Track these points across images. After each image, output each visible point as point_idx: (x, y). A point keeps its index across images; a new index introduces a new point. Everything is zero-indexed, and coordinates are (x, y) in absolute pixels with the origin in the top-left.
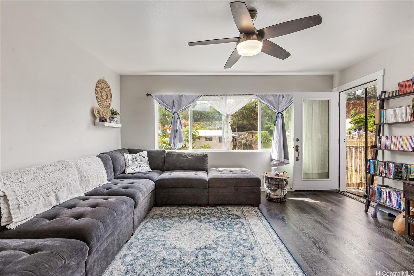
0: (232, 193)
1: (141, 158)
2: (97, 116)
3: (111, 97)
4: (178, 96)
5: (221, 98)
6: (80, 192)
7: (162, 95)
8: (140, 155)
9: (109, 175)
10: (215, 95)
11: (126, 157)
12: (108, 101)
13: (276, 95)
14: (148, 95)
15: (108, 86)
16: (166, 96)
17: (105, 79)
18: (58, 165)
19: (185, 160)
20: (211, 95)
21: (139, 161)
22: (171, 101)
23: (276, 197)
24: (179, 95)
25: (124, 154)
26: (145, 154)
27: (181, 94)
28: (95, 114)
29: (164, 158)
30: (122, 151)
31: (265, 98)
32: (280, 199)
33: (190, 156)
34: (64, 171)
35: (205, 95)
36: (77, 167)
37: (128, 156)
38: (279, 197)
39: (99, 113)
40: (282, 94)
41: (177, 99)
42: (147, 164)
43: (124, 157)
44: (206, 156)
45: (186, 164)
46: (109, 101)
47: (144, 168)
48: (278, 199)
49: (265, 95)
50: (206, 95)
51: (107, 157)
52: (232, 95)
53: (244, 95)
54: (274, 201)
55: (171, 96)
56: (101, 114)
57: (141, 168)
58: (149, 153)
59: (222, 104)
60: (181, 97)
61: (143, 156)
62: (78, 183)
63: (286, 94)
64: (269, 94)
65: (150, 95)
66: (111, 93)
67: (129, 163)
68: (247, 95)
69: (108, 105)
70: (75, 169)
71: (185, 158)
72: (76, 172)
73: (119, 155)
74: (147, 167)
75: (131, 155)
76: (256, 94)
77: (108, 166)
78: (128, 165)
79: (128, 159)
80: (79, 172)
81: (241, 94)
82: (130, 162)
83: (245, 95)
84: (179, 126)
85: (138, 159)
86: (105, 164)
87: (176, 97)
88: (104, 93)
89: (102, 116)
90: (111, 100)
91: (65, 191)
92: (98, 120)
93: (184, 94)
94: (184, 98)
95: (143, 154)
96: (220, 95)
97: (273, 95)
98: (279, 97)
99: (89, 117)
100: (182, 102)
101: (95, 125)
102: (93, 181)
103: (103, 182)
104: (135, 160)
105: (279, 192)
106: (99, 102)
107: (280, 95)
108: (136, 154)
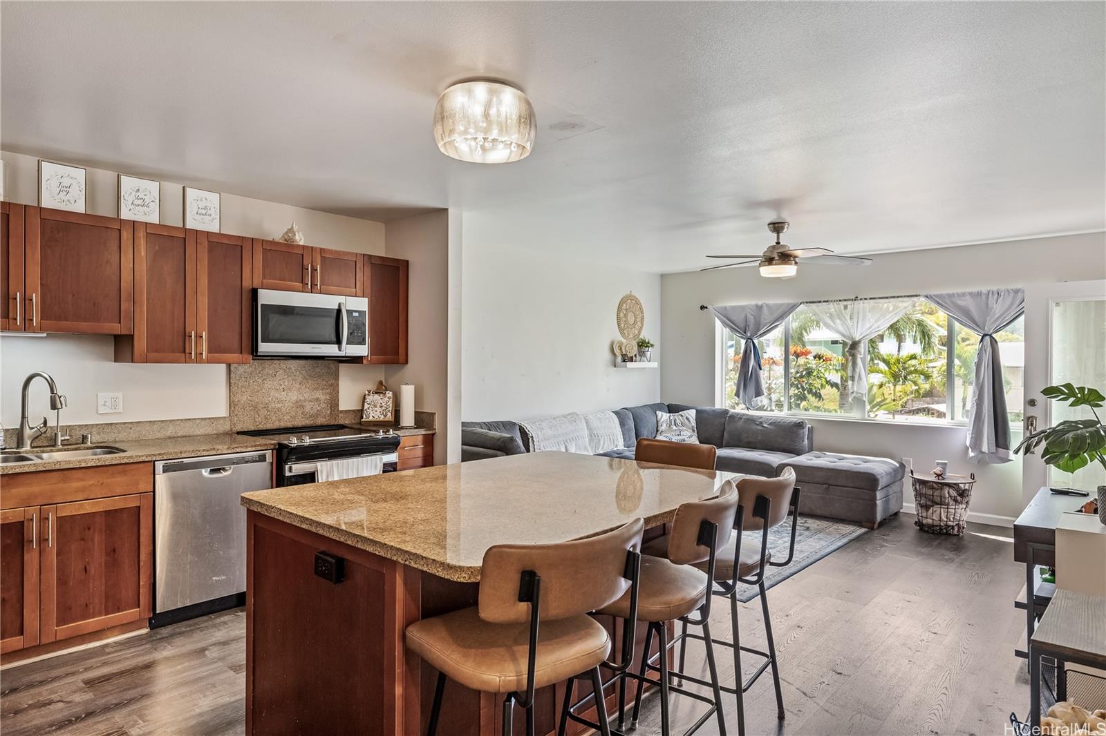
0: (819, 495)
1: (683, 419)
2: (617, 354)
3: (642, 318)
4: (755, 308)
5: (843, 307)
6: (588, 450)
7: (725, 308)
8: (682, 416)
9: (628, 439)
10: (827, 301)
11: (659, 417)
12: (636, 326)
13: (979, 294)
14: (702, 308)
15: (638, 303)
16: (734, 308)
17: (633, 293)
18: (569, 417)
19: (758, 430)
20: (820, 302)
21: (680, 425)
22: (743, 317)
23: (930, 521)
24: (757, 306)
25: (658, 412)
26: (693, 413)
27: (760, 303)
28: (615, 352)
29: (724, 424)
30: (655, 407)
31: (951, 301)
32: (938, 528)
33: (769, 424)
34: (574, 423)
35: (807, 302)
36: (587, 423)
37: (664, 416)
38: (935, 523)
39: (621, 349)
40: (995, 289)
41: (753, 313)
42: (693, 430)
43: (657, 416)
44: (801, 426)
45: (759, 438)
46: (639, 326)
47: (685, 438)
48: (933, 526)
49: (951, 296)
50: (810, 302)
51: (626, 414)
52: (866, 299)
53: (894, 297)
54: (926, 529)
55: (743, 308)
56: (623, 350)
57: (680, 438)
58: (698, 412)
59: (844, 319)
60: (760, 308)
61: (687, 418)
62: (587, 440)
63: (1008, 290)
64: (960, 290)
65: (706, 308)
66: (642, 313)
67: (663, 427)
68: (902, 297)
69: (637, 332)
70: (585, 424)
71: (759, 427)
72: (586, 427)
73: (648, 415)
74: (691, 436)
75: (668, 415)
76: (925, 294)
77: (627, 427)
78: (661, 430)
79: (661, 421)
80: (589, 428)
81: (887, 296)
82: (664, 425)
83: (898, 297)
84: (753, 365)
85: (678, 421)
86: (622, 424)
87: (751, 309)
88: (630, 315)
89: (624, 353)
90: (642, 323)
91: (574, 445)
92: (619, 359)
93: (767, 302)
94: (765, 310)
95: (689, 414)
96: (840, 301)
97: (971, 294)
98: (988, 298)
99: (607, 355)
100: (762, 319)
101: (615, 366)
102: (604, 443)
103: (616, 446)
104: (673, 423)
105: (935, 511)
106: (621, 330)
107: (991, 292)
108: (677, 414)
